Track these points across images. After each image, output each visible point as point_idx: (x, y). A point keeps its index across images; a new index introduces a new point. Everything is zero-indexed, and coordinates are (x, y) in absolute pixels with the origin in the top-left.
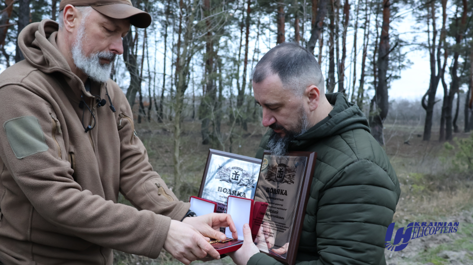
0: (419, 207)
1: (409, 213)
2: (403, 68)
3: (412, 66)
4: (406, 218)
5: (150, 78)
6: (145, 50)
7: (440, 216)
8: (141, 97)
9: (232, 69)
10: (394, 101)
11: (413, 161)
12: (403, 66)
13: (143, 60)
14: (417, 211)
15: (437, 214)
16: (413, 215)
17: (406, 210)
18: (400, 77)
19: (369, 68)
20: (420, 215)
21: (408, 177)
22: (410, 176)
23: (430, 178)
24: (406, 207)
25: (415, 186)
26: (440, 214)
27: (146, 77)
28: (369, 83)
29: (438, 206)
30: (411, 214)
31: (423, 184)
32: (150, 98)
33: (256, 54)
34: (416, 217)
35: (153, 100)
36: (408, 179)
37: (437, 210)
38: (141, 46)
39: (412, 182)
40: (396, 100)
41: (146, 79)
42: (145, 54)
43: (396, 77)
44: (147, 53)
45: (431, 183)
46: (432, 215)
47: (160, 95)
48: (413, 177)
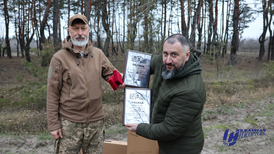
0: (248, 96)
1: (242, 99)
2: (250, 22)
3: (255, 20)
4: (241, 101)
5: (117, 32)
6: (114, 19)
7: (258, 100)
8: (113, 43)
9: (156, 29)
10: (245, 39)
11: (250, 72)
12: (250, 21)
13: (113, 24)
14: (247, 98)
15: (257, 99)
16: (244, 100)
17: (241, 97)
18: (248, 27)
19: (231, 22)
20: (248, 100)
21: (245, 81)
22: (246, 80)
23: (256, 81)
24: (241, 96)
25: (248, 85)
26: (258, 99)
27: (115, 33)
28: (231, 30)
29: (257, 95)
30: (243, 99)
31: (252, 84)
32: (117, 43)
33: (171, 18)
34: (245, 101)
35: (119, 43)
36: (244, 82)
37: (257, 97)
38: (112, 17)
39: (246, 83)
40: (246, 39)
41: (115, 34)
42: (114, 20)
43: (246, 27)
44: (115, 20)
45: (256, 84)
46: (254, 100)
47: (123, 41)
48: (248, 81)
